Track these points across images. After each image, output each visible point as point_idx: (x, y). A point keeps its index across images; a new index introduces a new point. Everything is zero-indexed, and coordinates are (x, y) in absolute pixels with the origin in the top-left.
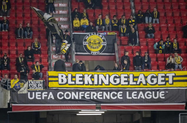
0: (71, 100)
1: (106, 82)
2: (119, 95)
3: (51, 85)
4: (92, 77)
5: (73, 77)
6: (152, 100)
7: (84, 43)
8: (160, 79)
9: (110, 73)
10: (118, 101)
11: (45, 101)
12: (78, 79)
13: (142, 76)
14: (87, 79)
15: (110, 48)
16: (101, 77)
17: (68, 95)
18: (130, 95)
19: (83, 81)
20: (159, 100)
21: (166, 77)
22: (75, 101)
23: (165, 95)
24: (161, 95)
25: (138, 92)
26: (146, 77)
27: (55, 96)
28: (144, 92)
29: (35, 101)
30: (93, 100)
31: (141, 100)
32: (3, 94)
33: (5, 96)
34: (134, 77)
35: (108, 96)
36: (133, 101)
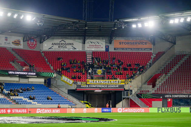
0: (93, 87)
1: (102, 83)
2: (106, 86)
3: (87, 83)
4: (99, 81)
5: (93, 81)
6: (115, 88)
7: (97, 72)
8: (117, 82)
9: (104, 80)
10: (106, 88)
11: (86, 88)
12: (95, 82)
13: (112, 81)
14: (97, 82)
15: (103, 73)
16: (101, 81)
17: (92, 86)
18: (109, 86)
19: (96, 82)
20: (117, 88)
21: (119, 81)
22: (94, 88)
23: (119, 86)
24: (117, 86)
25: (111, 85)
26: (113, 81)
27: (89, 86)
28: (113, 85)
29: (83, 88)
30: (99, 88)
31: (112, 88)
32: (74, 86)
33: (75, 86)
34: (110, 81)
35: (103, 86)
36: (110, 88)
